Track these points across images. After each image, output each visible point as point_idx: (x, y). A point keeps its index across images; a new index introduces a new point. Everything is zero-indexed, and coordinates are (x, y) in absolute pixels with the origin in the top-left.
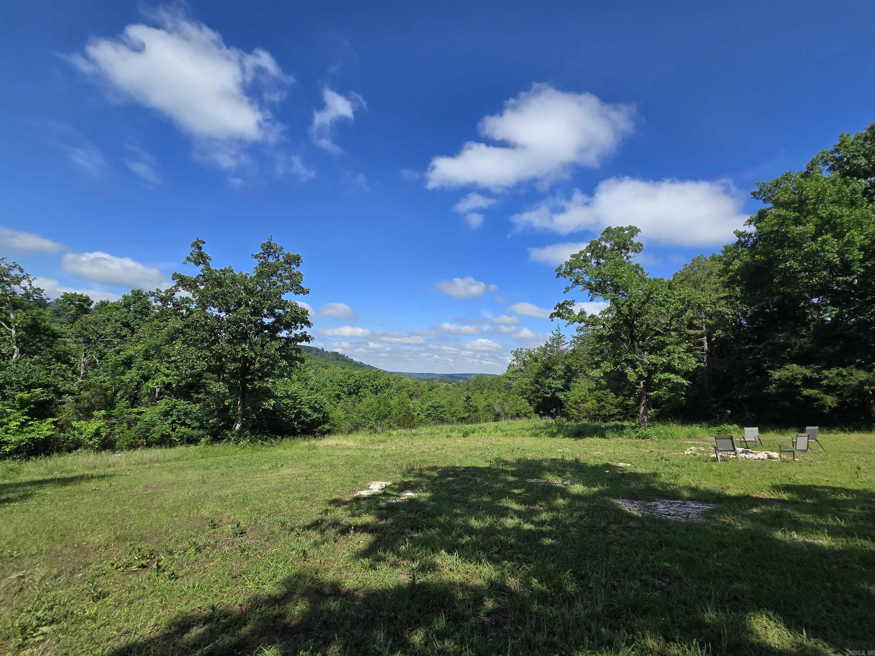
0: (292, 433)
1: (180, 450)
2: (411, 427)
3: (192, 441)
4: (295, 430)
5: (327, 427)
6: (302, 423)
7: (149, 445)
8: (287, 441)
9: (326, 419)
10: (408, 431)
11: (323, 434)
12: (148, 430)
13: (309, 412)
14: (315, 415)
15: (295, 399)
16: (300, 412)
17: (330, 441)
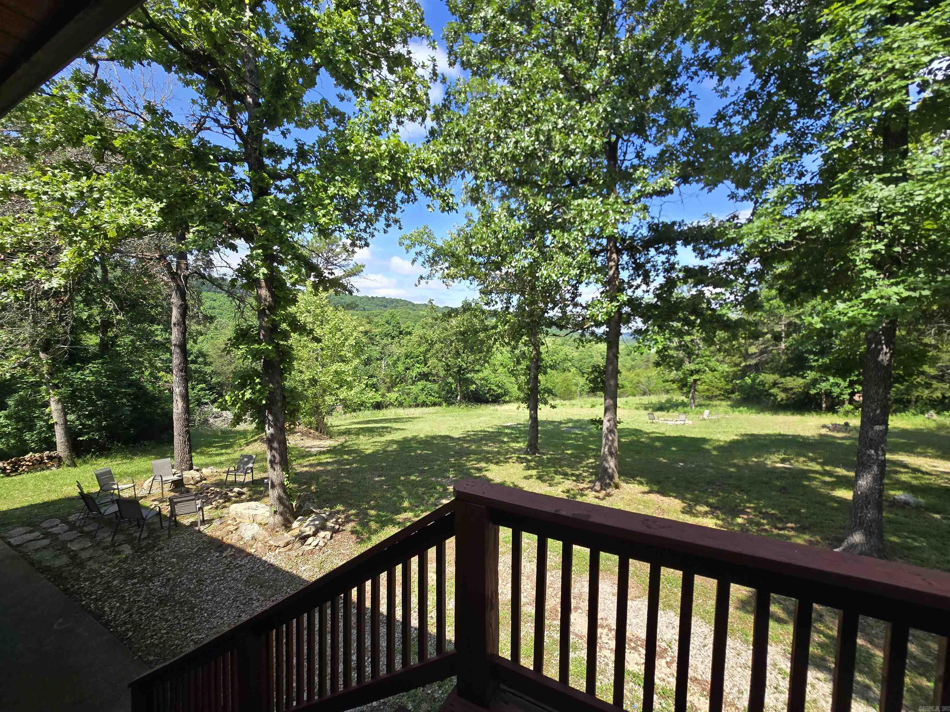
0: (487, 402)
1: (432, 409)
2: (570, 399)
3: (434, 404)
4: (487, 399)
5: (507, 399)
6: (492, 395)
7: (417, 406)
8: (483, 406)
9: (506, 393)
10: (567, 402)
11: (505, 402)
12: (416, 398)
13: (495, 388)
14: (500, 391)
15: (486, 380)
16: (490, 389)
17: (506, 407)
